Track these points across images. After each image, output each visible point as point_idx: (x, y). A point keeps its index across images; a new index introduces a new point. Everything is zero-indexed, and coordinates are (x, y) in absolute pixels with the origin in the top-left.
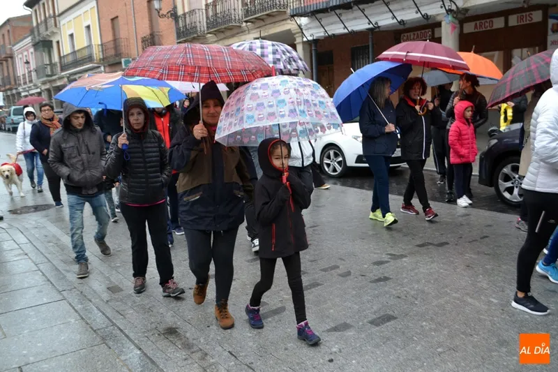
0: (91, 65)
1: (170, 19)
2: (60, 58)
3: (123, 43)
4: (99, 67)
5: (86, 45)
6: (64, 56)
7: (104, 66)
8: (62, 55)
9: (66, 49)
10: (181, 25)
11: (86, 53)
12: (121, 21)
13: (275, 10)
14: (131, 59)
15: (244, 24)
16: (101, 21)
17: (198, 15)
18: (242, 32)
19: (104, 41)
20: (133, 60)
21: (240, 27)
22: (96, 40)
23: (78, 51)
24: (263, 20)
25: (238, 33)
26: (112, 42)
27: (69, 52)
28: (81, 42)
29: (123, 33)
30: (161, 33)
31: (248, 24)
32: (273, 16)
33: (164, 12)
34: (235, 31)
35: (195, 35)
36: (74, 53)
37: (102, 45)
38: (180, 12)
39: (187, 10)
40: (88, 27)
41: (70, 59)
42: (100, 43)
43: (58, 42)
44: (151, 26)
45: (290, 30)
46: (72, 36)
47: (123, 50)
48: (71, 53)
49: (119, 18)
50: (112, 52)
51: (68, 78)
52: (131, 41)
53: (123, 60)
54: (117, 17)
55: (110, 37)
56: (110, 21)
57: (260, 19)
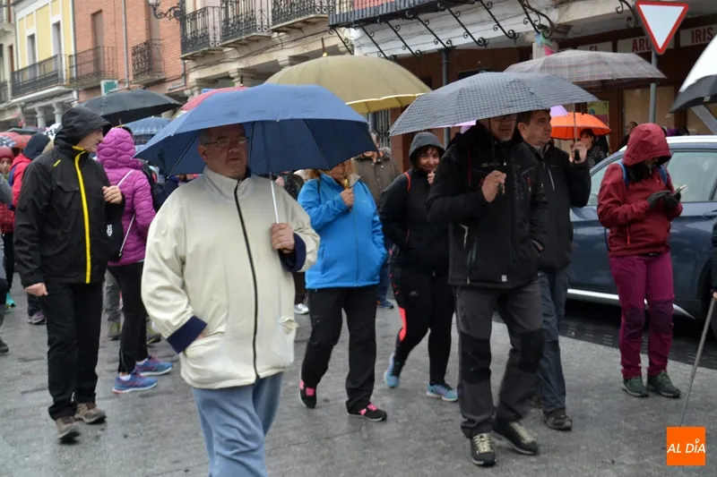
0: (56, 88)
1: (174, 20)
2: (13, 73)
3: (107, 55)
4: (70, 92)
5: (52, 55)
6: (19, 71)
7: (78, 92)
8: (16, 69)
9: (23, 61)
10: (189, 31)
11: (51, 68)
12: (106, 18)
13: (312, 16)
14: (116, 82)
15: (275, 34)
16: (78, 16)
17: (211, 16)
18: (273, 46)
19: (81, 49)
20: (119, 82)
21: (270, 37)
22: (68, 48)
23: (40, 63)
24: (300, 29)
25: (268, 48)
26: (91, 53)
27: (27, 64)
28: (45, 50)
29: (107, 39)
30: (162, 42)
31: (281, 34)
32: (314, 24)
33: (163, 8)
34: (263, 45)
35: (206, 49)
36: (33, 66)
37: (76, 55)
38: (189, 9)
39: (199, 7)
40: (57, 25)
41: (27, 76)
42: (73, 53)
43: (11, 47)
44: (149, 29)
45: (336, 45)
46: (32, 37)
47: (106, 65)
48: (30, 67)
49: (103, 13)
50: (90, 68)
51: (23, 107)
52: (119, 53)
53: (103, 83)
54: (100, 11)
55: (87, 44)
56: (90, 18)
57: (295, 28)
